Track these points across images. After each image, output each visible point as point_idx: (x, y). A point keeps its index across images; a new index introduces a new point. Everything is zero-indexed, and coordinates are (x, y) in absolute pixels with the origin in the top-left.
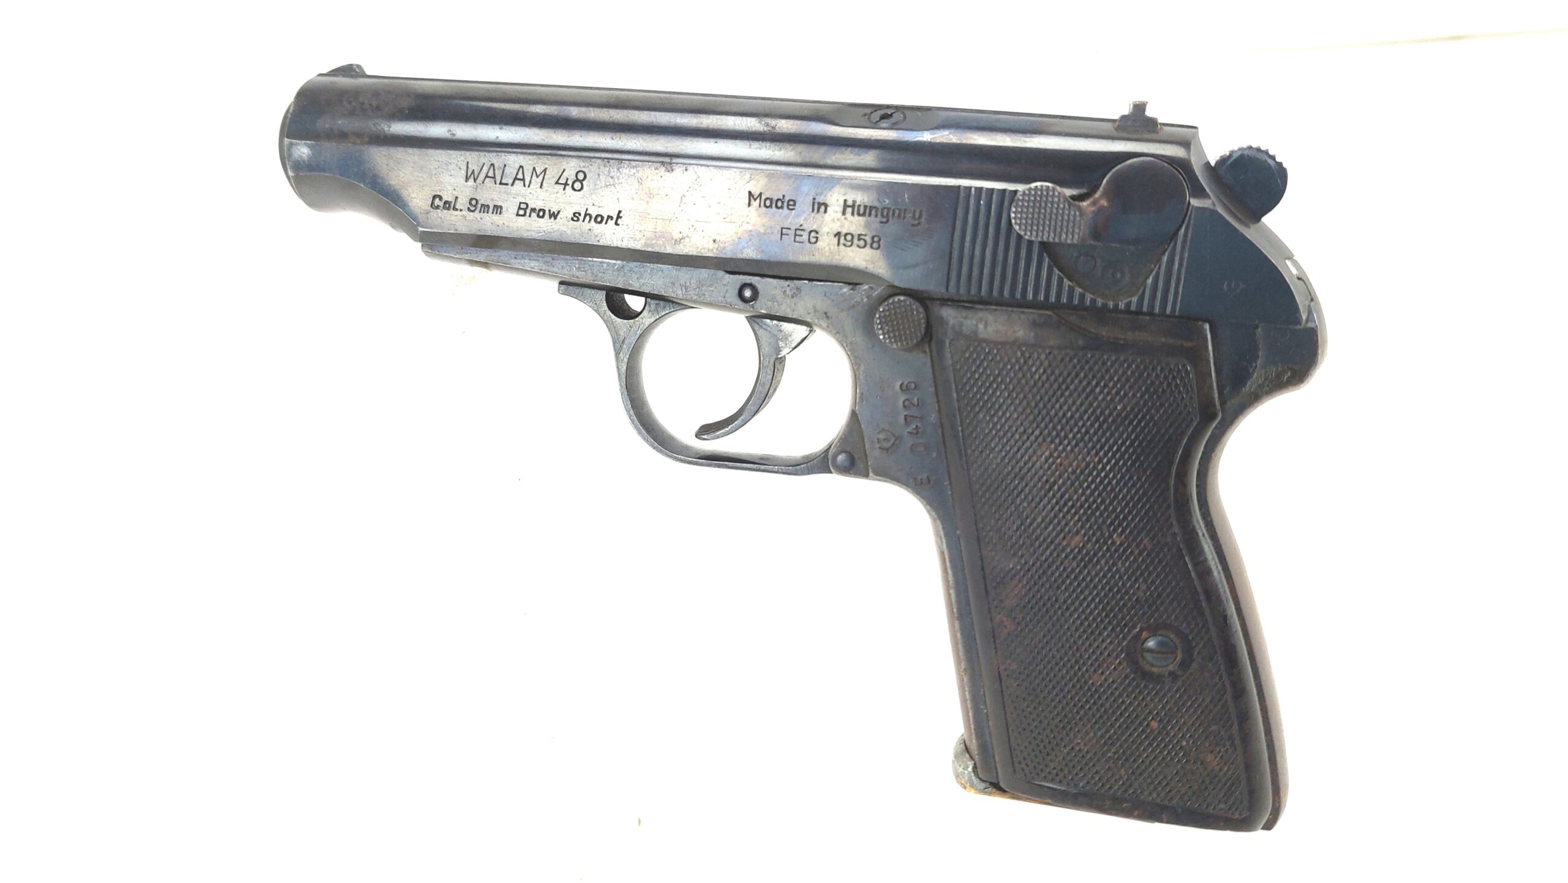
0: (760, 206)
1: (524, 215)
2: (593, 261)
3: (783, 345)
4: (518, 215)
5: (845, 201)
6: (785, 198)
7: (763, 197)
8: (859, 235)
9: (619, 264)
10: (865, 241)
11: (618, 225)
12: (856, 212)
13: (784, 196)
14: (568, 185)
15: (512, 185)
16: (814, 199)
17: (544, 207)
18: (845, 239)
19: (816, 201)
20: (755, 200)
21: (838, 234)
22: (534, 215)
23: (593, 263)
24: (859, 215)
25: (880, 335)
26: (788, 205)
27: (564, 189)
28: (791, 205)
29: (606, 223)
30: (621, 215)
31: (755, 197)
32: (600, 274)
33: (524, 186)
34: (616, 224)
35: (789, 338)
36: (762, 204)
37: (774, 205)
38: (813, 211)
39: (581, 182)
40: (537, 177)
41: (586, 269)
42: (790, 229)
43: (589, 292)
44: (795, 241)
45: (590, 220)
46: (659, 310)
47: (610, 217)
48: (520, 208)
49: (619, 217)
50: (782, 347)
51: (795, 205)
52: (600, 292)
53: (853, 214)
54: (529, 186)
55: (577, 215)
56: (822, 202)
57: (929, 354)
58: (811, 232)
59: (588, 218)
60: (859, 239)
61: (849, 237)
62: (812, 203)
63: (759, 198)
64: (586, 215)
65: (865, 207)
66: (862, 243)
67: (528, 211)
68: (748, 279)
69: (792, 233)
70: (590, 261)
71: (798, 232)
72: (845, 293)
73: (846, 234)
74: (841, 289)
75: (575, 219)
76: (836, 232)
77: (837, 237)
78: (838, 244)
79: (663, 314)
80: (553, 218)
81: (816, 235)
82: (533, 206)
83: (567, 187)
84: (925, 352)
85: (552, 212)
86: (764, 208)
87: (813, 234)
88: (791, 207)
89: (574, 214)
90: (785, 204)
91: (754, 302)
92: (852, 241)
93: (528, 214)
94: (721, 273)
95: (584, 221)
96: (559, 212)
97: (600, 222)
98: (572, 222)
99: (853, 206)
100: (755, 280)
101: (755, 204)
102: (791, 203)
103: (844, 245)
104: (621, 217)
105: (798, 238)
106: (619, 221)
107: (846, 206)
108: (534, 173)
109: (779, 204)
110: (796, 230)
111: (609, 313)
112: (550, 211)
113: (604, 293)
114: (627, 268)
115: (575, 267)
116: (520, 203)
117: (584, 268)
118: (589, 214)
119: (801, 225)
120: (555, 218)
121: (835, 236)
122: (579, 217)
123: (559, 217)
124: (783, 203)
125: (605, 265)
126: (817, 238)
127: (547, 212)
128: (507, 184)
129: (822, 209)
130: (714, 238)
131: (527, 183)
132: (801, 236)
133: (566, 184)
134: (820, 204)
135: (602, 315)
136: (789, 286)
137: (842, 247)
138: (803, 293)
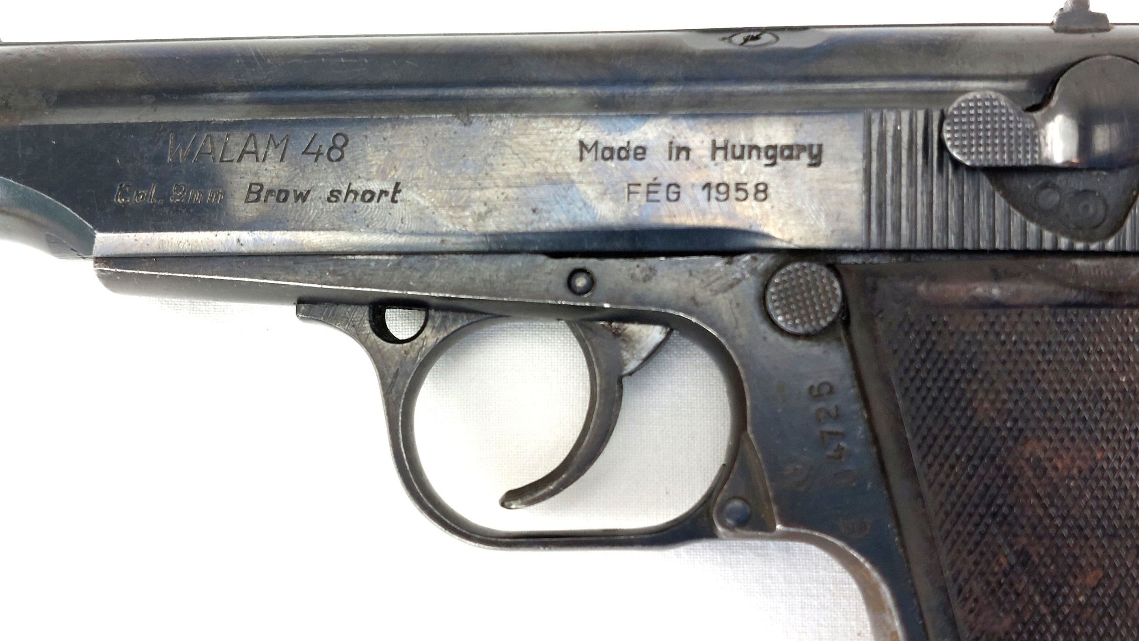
0: (596, 159)
1: (257, 200)
2: (354, 260)
3: (628, 356)
4: (247, 201)
5: (714, 142)
6: (631, 144)
7: (600, 147)
8: (737, 184)
9: (393, 261)
10: (746, 191)
11: (396, 202)
12: (729, 156)
13: (628, 143)
14: (322, 154)
15: (239, 160)
16: (671, 143)
17: (287, 186)
18: (718, 192)
19: (674, 145)
20: (589, 151)
21: (708, 186)
22: (272, 199)
23: (354, 263)
24: (735, 157)
25: (778, 316)
26: (636, 154)
27: (316, 160)
28: (640, 154)
29: (378, 201)
30: (400, 187)
31: (589, 147)
32: (366, 277)
33: (257, 160)
34: (394, 201)
35: (636, 346)
36: (600, 154)
37: (615, 156)
38: (670, 158)
39: (341, 149)
40: (276, 147)
41: (345, 272)
42: (639, 185)
43: (343, 310)
44: (648, 200)
45: (355, 199)
46: (448, 325)
47: (384, 192)
48: (250, 191)
49: (397, 190)
50: (627, 359)
51: (644, 153)
52: (359, 308)
53: (726, 158)
54: (264, 160)
55: (336, 193)
56: (682, 145)
57: (844, 341)
58: (669, 186)
59: (352, 196)
60: (738, 190)
61: (722, 189)
62: (667, 149)
63: (594, 149)
64: (349, 191)
65: (743, 147)
66: (741, 195)
67: (263, 194)
68: (578, 262)
69: (642, 189)
70: (352, 260)
71: (652, 188)
72: (719, 268)
73: (719, 185)
74: (712, 264)
75: (333, 199)
76: (704, 183)
77: (706, 189)
78: (709, 199)
79: (453, 330)
80: (300, 201)
81: (676, 190)
82: (271, 187)
83: (320, 158)
84: (839, 339)
85: (298, 193)
86: (602, 162)
87: (673, 188)
88: (639, 156)
89: (332, 192)
90: (632, 153)
91: (589, 294)
92: (727, 192)
93: (262, 199)
94: (541, 259)
95: (345, 201)
96: (308, 192)
97: (370, 200)
98: (328, 204)
99: (725, 148)
100: (590, 263)
101: (589, 157)
102: (640, 151)
103: (717, 199)
104: (400, 191)
105: (652, 196)
106: (398, 197)
107: (715, 148)
108: (272, 141)
109: (623, 154)
110: (649, 185)
111: (374, 337)
112: (295, 191)
113: (366, 310)
114: (405, 265)
115: (329, 271)
116: (251, 185)
117: (342, 270)
118: (352, 191)
119: (655, 179)
120: (304, 200)
121: (704, 187)
122: (339, 196)
123: (309, 198)
124: (628, 152)
125: (373, 264)
126: (678, 193)
127: (292, 195)
128: (232, 161)
129: (683, 154)
130: (534, 207)
131: (261, 156)
132: (656, 192)
133: (319, 154)
134: (680, 149)
135: (363, 340)
136: (638, 266)
137: (713, 202)
138: (659, 273)
